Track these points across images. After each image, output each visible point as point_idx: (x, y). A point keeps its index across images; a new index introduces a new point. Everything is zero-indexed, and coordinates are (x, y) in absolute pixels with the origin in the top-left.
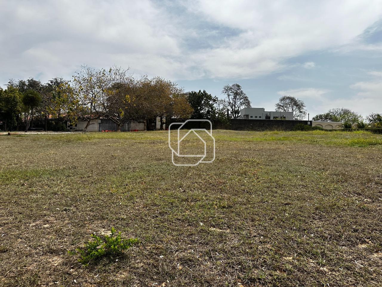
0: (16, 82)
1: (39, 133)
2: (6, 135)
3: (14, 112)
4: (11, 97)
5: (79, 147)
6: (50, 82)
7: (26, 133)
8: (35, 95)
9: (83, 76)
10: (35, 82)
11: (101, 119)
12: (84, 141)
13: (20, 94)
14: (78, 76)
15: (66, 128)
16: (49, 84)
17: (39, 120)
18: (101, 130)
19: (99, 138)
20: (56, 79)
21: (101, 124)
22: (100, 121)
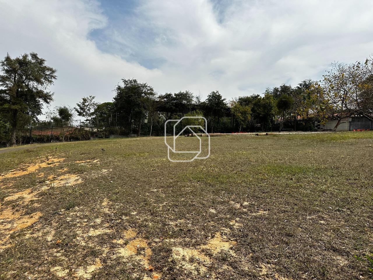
0: (271, 90)
1: (291, 133)
2: (265, 135)
3: (270, 115)
4: (267, 103)
5: (335, 147)
6: (299, 86)
7: (280, 133)
8: (288, 99)
9: (335, 74)
10: (287, 87)
11: (352, 118)
12: (339, 141)
13: (274, 99)
14: (328, 74)
15: (314, 127)
16: (298, 87)
17: (288, 122)
18: (351, 129)
19: (355, 138)
20: (305, 82)
21: (352, 123)
22: (350, 120)
